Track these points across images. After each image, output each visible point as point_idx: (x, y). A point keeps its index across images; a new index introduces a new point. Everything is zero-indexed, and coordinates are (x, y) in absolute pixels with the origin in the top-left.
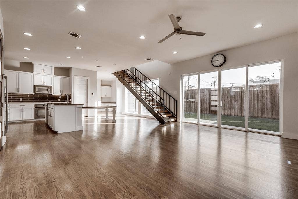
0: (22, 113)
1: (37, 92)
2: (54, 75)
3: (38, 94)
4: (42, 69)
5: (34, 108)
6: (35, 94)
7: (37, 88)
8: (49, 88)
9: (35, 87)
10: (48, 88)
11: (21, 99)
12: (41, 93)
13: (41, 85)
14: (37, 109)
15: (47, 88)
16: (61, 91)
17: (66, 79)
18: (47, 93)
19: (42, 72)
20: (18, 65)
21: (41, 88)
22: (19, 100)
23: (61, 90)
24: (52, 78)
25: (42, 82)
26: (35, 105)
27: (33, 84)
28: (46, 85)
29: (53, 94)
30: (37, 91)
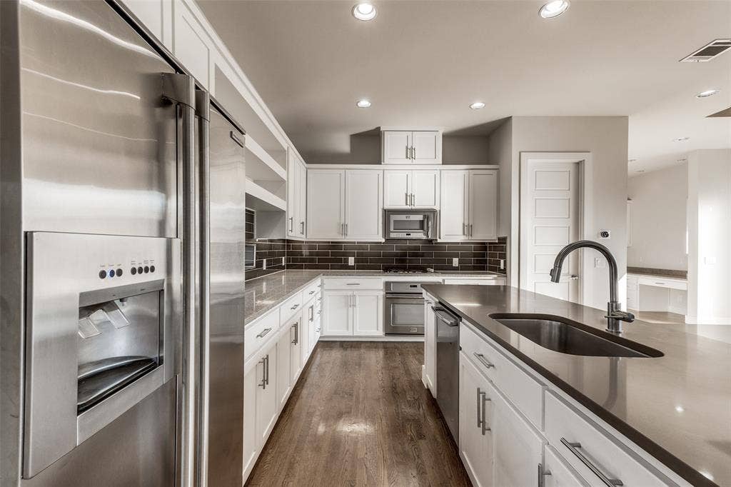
0: (351, 309)
1: (393, 235)
2: (444, 163)
3: (394, 239)
4: (407, 148)
5: (382, 293)
6: (387, 240)
7: (394, 218)
8: (429, 217)
9: (387, 213)
10: (425, 216)
11: (351, 261)
12: (403, 235)
13: (403, 206)
14: (393, 297)
15: (420, 217)
16: (469, 229)
17: (485, 173)
18: (420, 235)
19: (407, 157)
20: (344, 145)
21: (403, 217)
22: (347, 261)
23: (466, 224)
24: (438, 176)
25: (407, 195)
26: (387, 284)
27: (381, 207)
28: (417, 206)
29: (439, 241)
30: (392, 229)
